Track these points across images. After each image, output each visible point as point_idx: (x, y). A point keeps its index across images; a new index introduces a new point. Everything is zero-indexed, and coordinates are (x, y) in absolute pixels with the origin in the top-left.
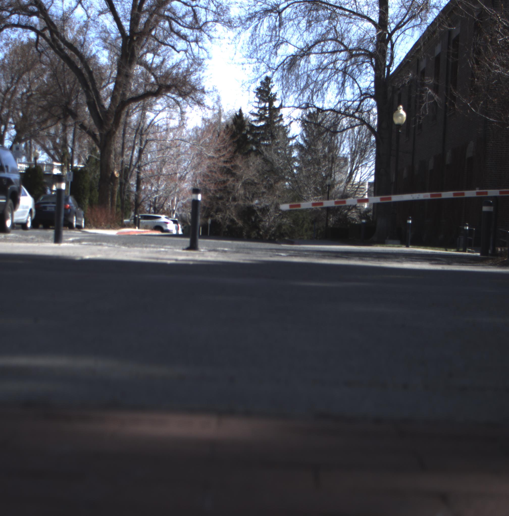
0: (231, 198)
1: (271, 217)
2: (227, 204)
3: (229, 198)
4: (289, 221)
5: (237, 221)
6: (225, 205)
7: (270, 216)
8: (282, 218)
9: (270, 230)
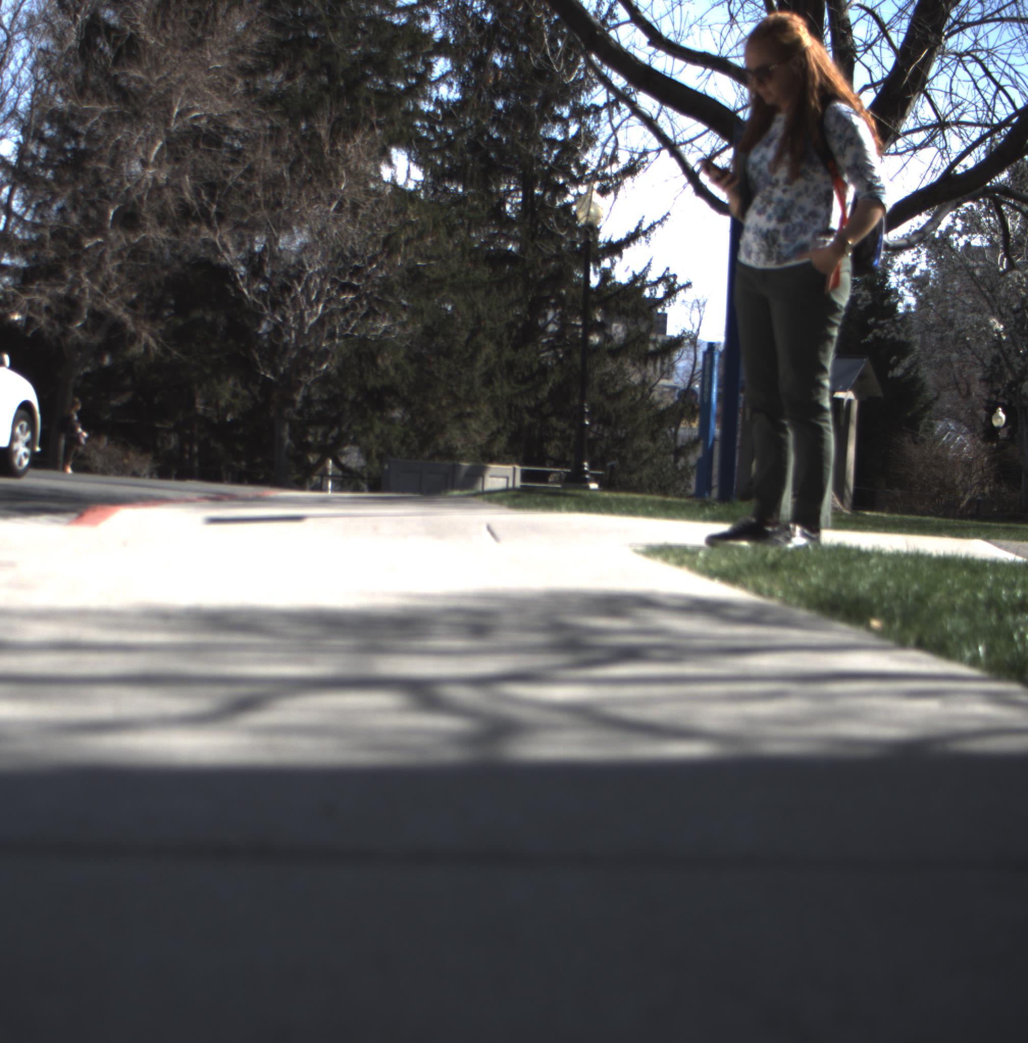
0: (112, 213)
1: (311, 304)
2: (88, 244)
3: (103, 214)
4: (404, 325)
5: (131, 327)
6: (76, 243)
7: (303, 299)
8: (371, 313)
9: (308, 369)
